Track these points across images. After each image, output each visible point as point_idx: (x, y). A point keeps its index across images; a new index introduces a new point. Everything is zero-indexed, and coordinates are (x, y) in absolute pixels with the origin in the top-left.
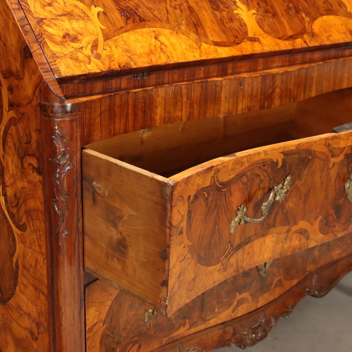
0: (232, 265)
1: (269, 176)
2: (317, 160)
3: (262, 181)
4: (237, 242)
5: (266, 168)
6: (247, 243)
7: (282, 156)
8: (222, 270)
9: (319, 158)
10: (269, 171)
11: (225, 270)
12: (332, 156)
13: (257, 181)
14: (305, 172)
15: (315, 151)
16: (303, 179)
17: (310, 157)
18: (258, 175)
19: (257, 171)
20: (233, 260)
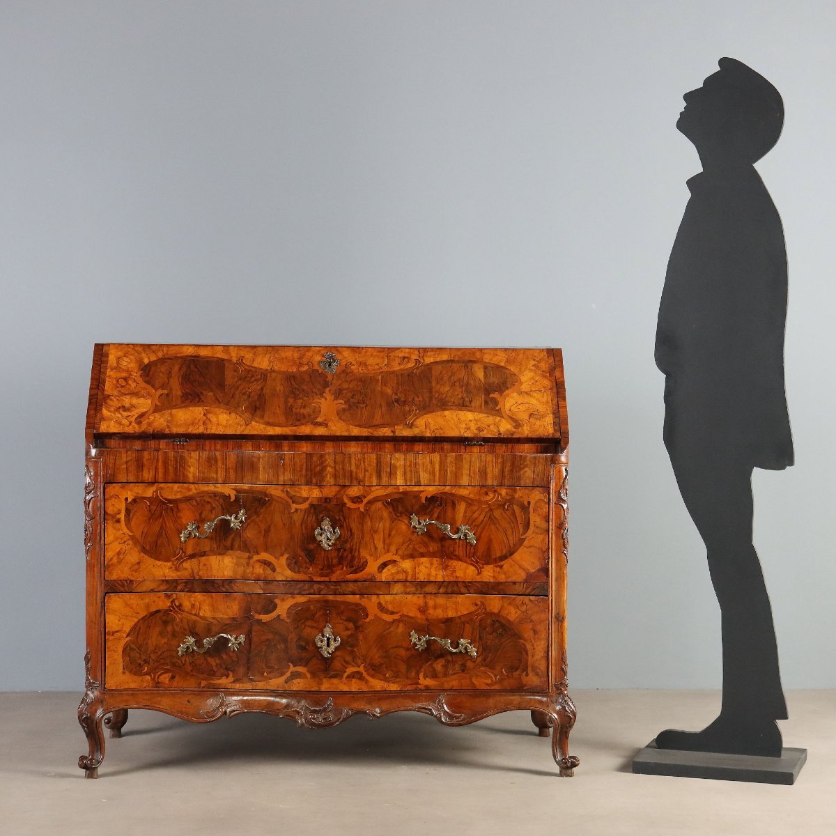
0: (186, 569)
1: (221, 506)
2: (274, 502)
3: (214, 508)
4: (189, 551)
5: (217, 498)
6: (203, 556)
7: (235, 492)
8: (174, 568)
9: (277, 501)
10: (221, 501)
11: (177, 569)
12: (293, 502)
13: (209, 507)
14: (262, 510)
15: (271, 495)
16: (261, 516)
17: (267, 499)
18: (208, 502)
19: (207, 499)
20: (186, 565)
